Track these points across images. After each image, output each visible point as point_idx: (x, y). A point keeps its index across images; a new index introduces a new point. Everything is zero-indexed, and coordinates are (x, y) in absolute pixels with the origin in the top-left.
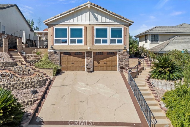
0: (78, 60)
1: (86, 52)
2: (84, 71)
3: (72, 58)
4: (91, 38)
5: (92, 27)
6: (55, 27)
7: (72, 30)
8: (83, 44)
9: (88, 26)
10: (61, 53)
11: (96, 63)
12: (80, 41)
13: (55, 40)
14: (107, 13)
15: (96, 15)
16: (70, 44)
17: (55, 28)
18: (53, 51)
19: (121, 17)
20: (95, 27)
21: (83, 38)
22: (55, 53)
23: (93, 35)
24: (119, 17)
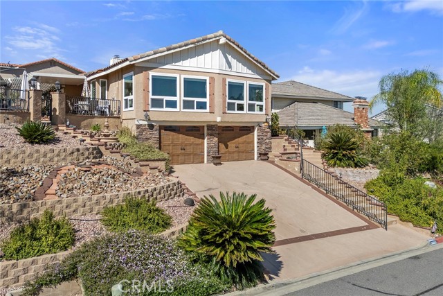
0: (193, 143)
1: (207, 126)
2: (203, 162)
3: (181, 138)
4: (221, 100)
5: (223, 79)
6: (151, 73)
7: (187, 82)
8: (208, 110)
9: (216, 77)
10: (161, 128)
11: (222, 146)
12: (202, 106)
13: (152, 100)
14: (247, 56)
15: (229, 57)
16: (182, 110)
17: (152, 76)
18: (146, 123)
19: (264, 66)
20: (228, 80)
21: (207, 100)
22: (151, 127)
23: (224, 94)
24: (262, 66)
